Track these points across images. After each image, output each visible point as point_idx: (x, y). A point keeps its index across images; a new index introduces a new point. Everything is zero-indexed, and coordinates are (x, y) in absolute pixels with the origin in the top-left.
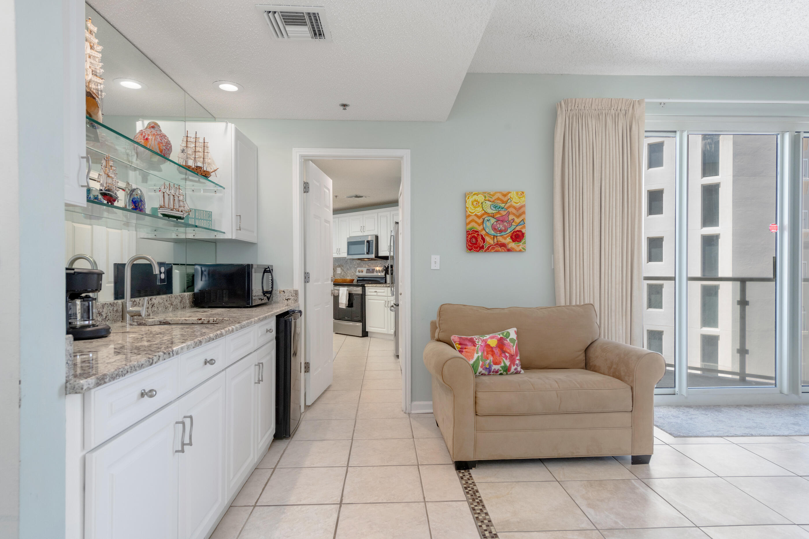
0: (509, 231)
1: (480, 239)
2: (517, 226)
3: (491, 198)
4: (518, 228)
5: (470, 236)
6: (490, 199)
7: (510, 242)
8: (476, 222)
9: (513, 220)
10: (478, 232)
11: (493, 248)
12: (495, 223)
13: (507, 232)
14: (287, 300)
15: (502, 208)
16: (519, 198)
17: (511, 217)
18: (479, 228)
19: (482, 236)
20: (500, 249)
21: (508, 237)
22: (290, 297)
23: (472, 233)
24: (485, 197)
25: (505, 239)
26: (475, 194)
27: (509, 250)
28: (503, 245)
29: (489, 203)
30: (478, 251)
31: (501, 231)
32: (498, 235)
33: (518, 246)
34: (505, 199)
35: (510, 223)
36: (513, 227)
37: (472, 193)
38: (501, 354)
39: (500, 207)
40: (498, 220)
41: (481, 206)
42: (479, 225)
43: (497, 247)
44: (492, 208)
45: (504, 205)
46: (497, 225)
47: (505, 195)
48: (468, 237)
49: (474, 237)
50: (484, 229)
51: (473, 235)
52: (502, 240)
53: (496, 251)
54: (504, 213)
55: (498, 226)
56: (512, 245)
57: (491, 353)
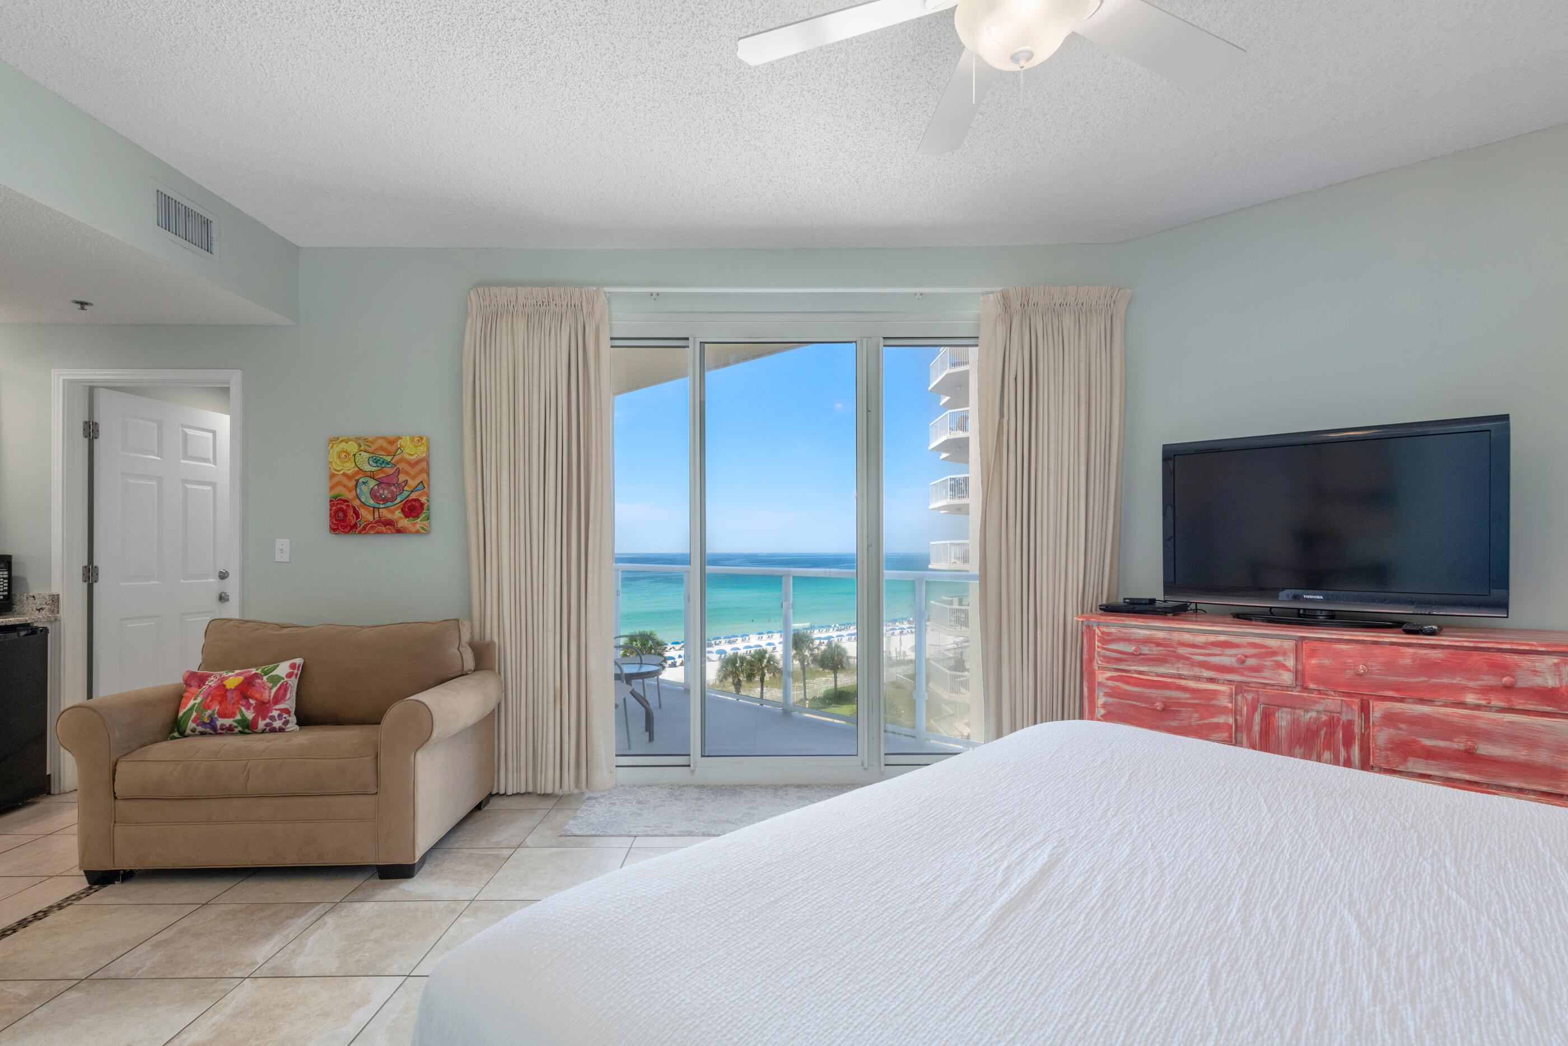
0: (399, 499)
1: (351, 512)
2: (412, 492)
3: (370, 447)
4: (414, 496)
5: (334, 508)
6: (368, 449)
7: (401, 518)
8: (345, 486)
9: (406, 482)
10: (347, 501)
11: (373, 528)
12: (376, 487)
13: (396, 502)
14: (39, 610)
15: (388, 463)
16: (416, 447)
17: (402, 478)
18: (349, 495)
19: (354, 508)
20: (384, 528)
21: (396, 509)
22: (44, 606)
23: (337, 504)
24: (360, 446)
25: (393, 512)
26: (342, 441)
27: (399, 531)
28: (389, 523)
29: (366, 455)
30: (348, 533)
31: (386, 500)
32: (381, 506)
33: (414, 524)
34: (392, 449)
35: (401, 487)
36: (405, 494)
37: (338, 438)
38: (238, 701)
39: (383, 462)
40: (380, 482)
41: (353, 459)
42: (350, 491)
43: (379, 525)
44: (371, 462)
45: (390, 457)
46: (378, 490)
47: (392, 442)
48: (331, 510)
49: (341, 510)
50: (358, 498)
51: (339, 506)
52: (386, 514)
53: (378, 533)
54: (391, 471)
55: (381, 492)
56: (404, 522)
57: (219, 699)
